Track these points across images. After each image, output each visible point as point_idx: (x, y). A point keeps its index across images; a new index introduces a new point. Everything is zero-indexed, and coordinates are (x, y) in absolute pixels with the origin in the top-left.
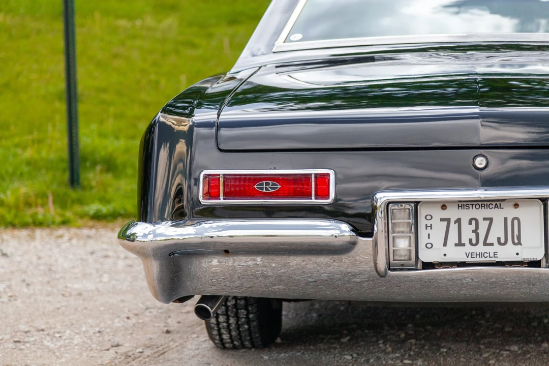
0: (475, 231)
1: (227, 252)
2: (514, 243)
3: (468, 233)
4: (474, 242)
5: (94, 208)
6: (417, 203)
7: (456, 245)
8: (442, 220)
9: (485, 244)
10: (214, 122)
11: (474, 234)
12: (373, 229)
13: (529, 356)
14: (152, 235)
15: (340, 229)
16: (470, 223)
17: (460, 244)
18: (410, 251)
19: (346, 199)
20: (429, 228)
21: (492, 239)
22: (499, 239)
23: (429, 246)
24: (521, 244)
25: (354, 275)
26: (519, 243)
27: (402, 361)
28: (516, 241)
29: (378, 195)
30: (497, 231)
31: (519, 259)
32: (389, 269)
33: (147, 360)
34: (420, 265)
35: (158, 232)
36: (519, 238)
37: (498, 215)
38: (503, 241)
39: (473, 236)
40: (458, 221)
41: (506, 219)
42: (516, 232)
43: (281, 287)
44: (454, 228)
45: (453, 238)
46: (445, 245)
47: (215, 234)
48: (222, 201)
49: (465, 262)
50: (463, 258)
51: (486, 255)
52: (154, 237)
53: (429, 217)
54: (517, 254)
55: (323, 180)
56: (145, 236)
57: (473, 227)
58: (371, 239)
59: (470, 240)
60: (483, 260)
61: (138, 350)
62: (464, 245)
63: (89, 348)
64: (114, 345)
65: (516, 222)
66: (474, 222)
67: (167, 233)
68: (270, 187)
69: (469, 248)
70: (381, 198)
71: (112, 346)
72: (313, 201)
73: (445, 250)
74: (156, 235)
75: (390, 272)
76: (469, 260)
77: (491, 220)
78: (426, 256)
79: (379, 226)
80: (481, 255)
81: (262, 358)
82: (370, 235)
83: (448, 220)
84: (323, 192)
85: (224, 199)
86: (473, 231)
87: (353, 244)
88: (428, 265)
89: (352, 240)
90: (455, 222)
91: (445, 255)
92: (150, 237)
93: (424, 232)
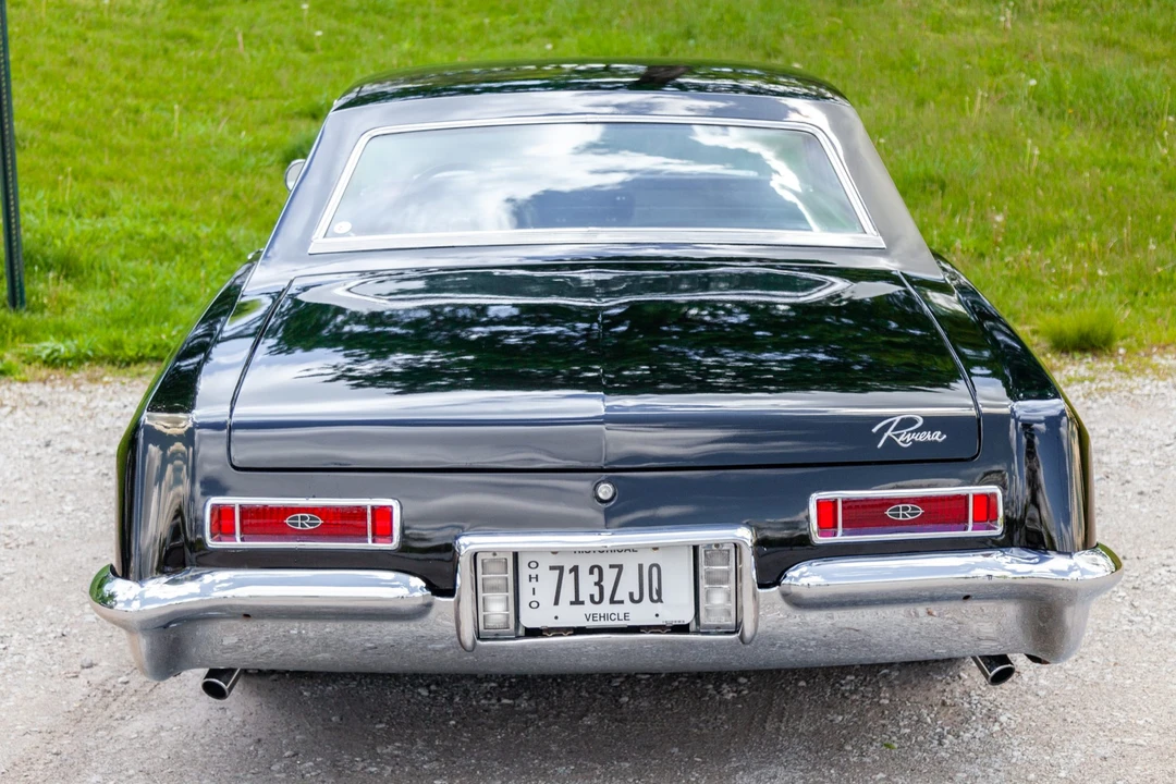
0: (598, 583)
1: (247, 616)
2: (652, 600)
3: (588, 586)
4: (597, 599)
5: (47, 346)
7: (572, 603)
8: (552, 568)
9: (612, 601)
10: (226, 422)
11: (597, 588)
12: (455, 584)
13: (677, 683)
14: (138, 602)
15: (407, 585)
16: (591, 572)
17: (577, 602)
18: (508, 616)
19: (417, 526)
20: (534, 580)
21: (621, 594)
22: (631, 595)
23: (535, 605)
24: (662, 602)
25: (432, 640)
26: (660, 600)
27: (499, 700)
28: (655, 597)
29: (463, 540)
30: (629, 583)
31: (658, 621)
32: (479, 638)
33: (134, 699)
34: (521, 632)
35: (148, 595)
36: (659, 592)
37: (630, 561)
38: (636, 597)
39: (596, 591)
40: (575, 570)
41: (641, 566)
42: (655, 585)
43: (327, 655)
44: (568, 579)
45: (568, 593)
46: (556, 603)
47: (229, 593)
48: (237, 543)
49: (584, 628)
50: (582, 623)
51: (613, 617)
52: (142, 605)
53: (533, 565)
54: (657, 615)
55: (383, 514)
56: (128, 602)
57: (595, 577)
58: (452, 600)
59: (592, 597)
60: (609, 624)
61: (120, 680)
62: (582, 603)
63: (49, 674)
64: (85, 665)
65: (655, 570)
66: (596, 570)
67: (162, 597)
68: (308, 523)
69: (589, 608)
70: (466, 546)
71: (83, 667)
72: (369, 545)
73: (557, 610)
74: (144, 602)
75: (479, 642)
76: (591, 624)
77: (620, 567)
78: (530, 619)
79: (463, 580)
80: (605, 617)
81: (302, 694)
82: (450, 593)
83: (561, 569)
84: (383, 531)
85: (242, 540)
86: (596, 584)
87: (429, 606)
88: (532, 632)
89: (426, 602)
90: (571, 571)
91: (556, 618)
92: (136, 606)
93: (525, 587)
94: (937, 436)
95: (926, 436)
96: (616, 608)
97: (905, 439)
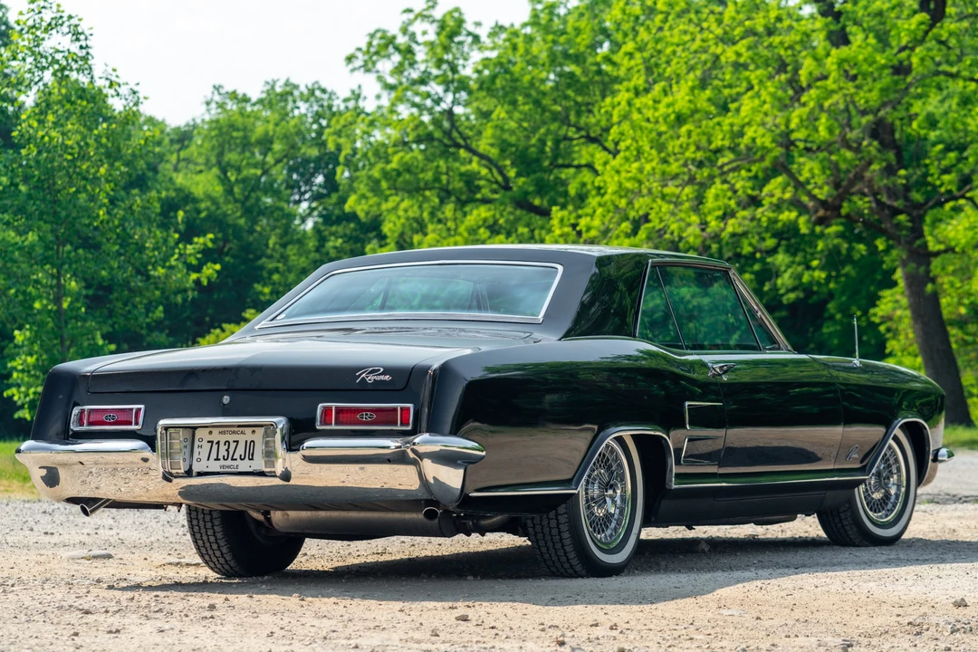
0: (227, 450)
2: (249, 459)
3: (223, 452)
4: (226, 458)
6: (194, 428)
7: (215, 460)
8: (208, 441)
9: (232, 459)
11: (227, 452)
16: (225, 445)
17: (217, 459)
20: (200, 448)
21: (237, 456)
22: (241, 456)
23: (199, 460)
24: (253, 460)
28: (251, 458)
30: (240, 450)
31: (251, 470)
34: (194, 474)
36: (253, 455)
37: (242, 439)
38: (243, 457)
39: (226, 454)
40: (218, 443)
41: (246, 442)
42: (251, 451)
44: (215, 447)
45: (214, 454)
46: (209, 459)
48: (84, 428)
49: (219, 473)
50: (219, 470)
51: (232, 467)
53: (200, 440)
54: (251, 467)
57: (226, 447)
59: (224, 457)
60: (229, 470)
62: (219, 460)
65: (252, 444)
66: (227, 444)
68: (112, 418)
69: (222, 462)
73: (208, 463)
76: (221, 470)
77: (237, 442)
78: (197, 468)
80: (229, 467)
83: (212, 442)
85: (87, 426)
88: (200, 474)
90: (216, 444)
91: (208, 467)
93: (196, 450)
94: (387, 378)
95: (382, 377)
96: (234, 463)
97: (370, 379)
